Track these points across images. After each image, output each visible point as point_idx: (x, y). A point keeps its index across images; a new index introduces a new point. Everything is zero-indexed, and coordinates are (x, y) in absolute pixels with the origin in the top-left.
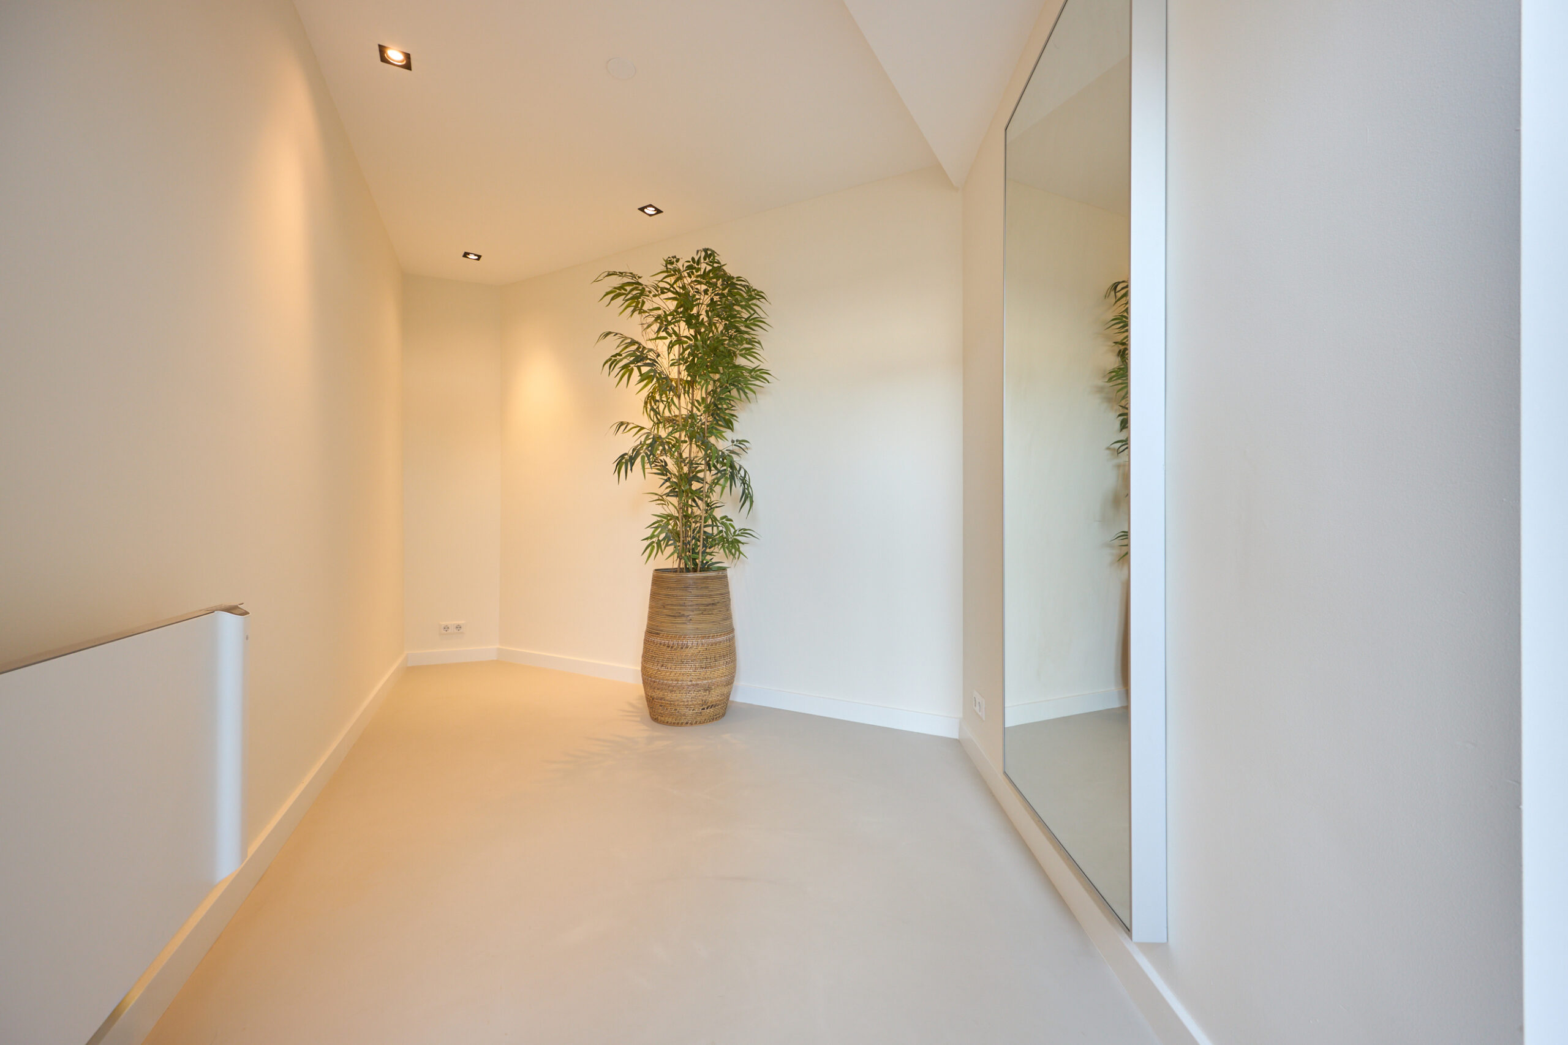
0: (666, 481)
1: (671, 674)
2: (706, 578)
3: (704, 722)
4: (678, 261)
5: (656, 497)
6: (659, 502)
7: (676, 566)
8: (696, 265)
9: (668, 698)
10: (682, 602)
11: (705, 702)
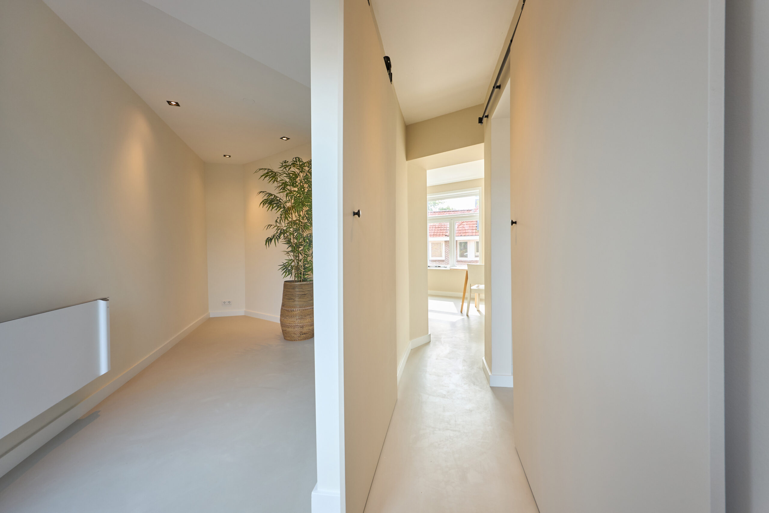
0: (289, 246)
1: (288, 321)
2: (302, 284)
3: (301, 340)
4: (288, 162)
5: (286, 253)
6: (287, 255)
7: (293, 279)
8: (296, 163)
9: (287, 330)
10: (292, 294)
11: (301, 332)
